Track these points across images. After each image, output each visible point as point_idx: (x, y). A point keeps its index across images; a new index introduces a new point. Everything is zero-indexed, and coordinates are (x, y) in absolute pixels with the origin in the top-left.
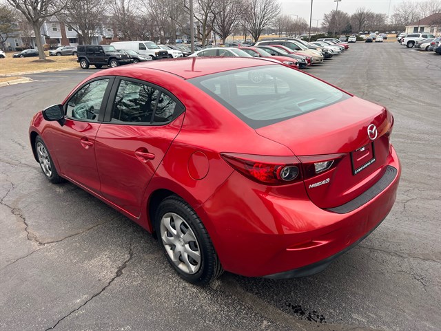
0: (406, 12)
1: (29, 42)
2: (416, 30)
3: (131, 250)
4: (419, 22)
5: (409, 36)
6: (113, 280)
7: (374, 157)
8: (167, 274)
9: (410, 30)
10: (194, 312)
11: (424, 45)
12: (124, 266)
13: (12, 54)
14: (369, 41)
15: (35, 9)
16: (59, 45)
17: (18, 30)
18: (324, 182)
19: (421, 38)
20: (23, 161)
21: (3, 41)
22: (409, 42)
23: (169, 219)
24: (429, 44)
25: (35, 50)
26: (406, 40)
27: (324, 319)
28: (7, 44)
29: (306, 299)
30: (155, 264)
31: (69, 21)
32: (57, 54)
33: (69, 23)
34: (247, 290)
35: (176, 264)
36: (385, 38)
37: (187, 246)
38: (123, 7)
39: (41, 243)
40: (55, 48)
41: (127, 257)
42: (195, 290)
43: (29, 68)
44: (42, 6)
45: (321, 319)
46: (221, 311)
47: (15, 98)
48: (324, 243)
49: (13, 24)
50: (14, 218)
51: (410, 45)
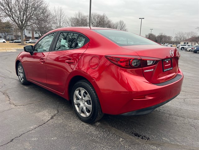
0: (180, 36)
1: (17, 37)
2: (185, 43)
3: (58, 110)
4: (186, 40)
5: (182, 45)
6: (49, 120)
7: (172, 67)
8: (75, 119)
9: (182, 43)
10: (87, 134)
11: (189, 49)
12: (55, 115)
13: (9, 42)
15: (22, 22)
16: (31, 39)
17: (13, 32)
18: (151, 70)
19: (187, 46)
20: (10, 77)
21: (6, 36)
22: (182, 48)
23: (78, 91)
24: (191, 49)
25: (20, 40)
26: (181, 47)
27: (149, 139)
28: (8, 38)
29: (141, 131)
30: (69, 115)
31: (36, 30)
32: (29, 43)
33: (36, 31)
34: (112, 127)
35: (80, 113)
37: (86, 103)
38: (60, 25)
39: (15, 106)
40: (29, 41)
41: (56, 112)
42: (88, 126)
43: (16, 47)
44: (25, 22)
45: (148, 139)
46: (100, 134)
47: (9, 56)
48: (151, 98)
49: (11, 29)
50: (4, 96)
51: (183, 49)
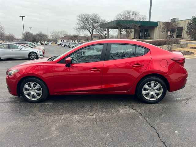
2: (62, 40)
6: (136, 111)
9: (59, 41)
12: (132, 108)
14: (46, 45)
19: (68, 44)
23: (147, 85)
35: (149, 99)
36: (52, 44)
41: (127, 106)
51: (65, 46)
